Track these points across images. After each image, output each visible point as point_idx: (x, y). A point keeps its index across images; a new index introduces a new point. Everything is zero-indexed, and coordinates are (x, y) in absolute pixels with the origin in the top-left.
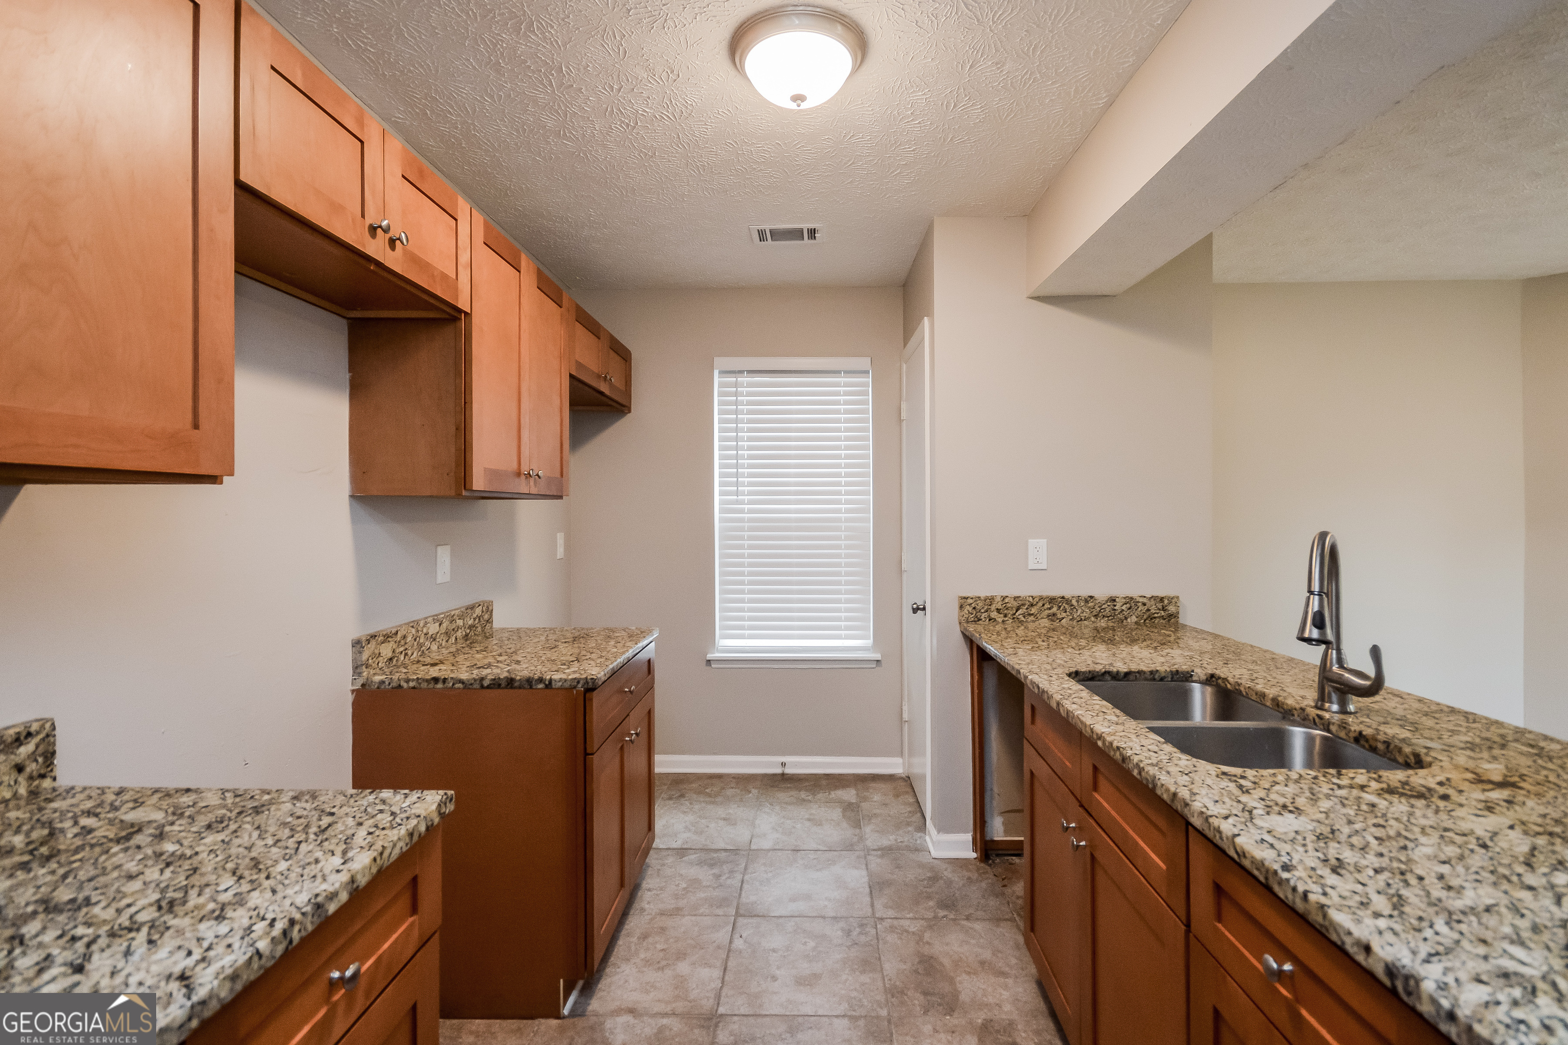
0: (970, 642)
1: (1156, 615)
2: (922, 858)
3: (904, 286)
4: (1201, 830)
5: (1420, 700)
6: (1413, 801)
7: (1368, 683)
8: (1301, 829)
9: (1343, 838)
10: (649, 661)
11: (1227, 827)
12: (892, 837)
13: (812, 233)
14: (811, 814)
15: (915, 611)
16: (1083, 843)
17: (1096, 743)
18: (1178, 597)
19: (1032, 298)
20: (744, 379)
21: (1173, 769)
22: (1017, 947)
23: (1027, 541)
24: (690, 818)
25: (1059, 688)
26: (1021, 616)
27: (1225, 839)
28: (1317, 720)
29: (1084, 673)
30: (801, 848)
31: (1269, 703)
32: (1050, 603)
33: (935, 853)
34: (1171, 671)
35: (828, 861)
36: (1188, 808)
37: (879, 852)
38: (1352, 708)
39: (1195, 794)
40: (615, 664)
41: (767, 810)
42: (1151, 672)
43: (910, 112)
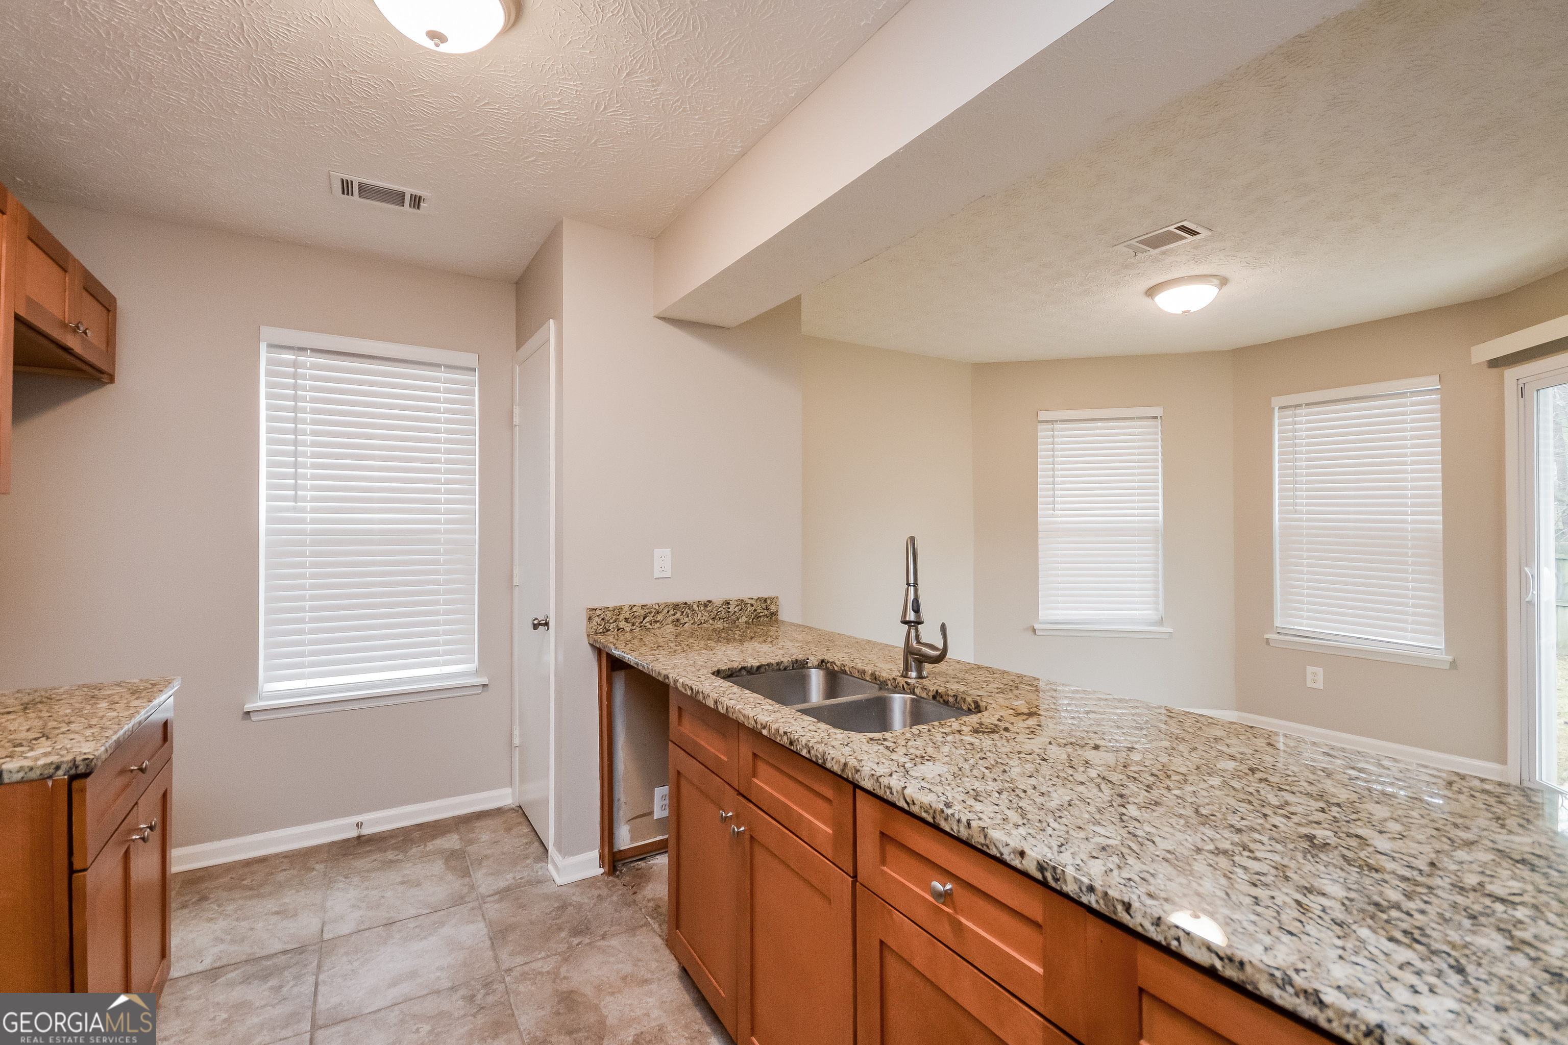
0: (599, 651)
1: (761, 614)
2: (548, 889)
3: (517, 283)
4: (872, 790)
5: (958, 662)
6: (991, 735)
7: (938, 653)
8: (941, 772)
9: (968, 773)
10: (165, 724)
11: (895, 782)
12: (509, 876)
13: (417, 201)
14: (404, 876)
15: (535, 627)
16: (742, 829)
17: (761, 733)
18: (777, 598)
19: (659, 318)
20: (309, 359)
21: (834, 743)
22: (656, 949)
23: (653, 551)
24: (221, 924)
25: (712, 687)
26: (648, 624)
27: (895, 793)
28: (905, 686)
29: (724, 671)
30: (396, 919)
31: (868, 678)
32: (674, 609)
33: (560, 881)
34: (792, 661)
35: (435, 924)
36: (859, 773)
37: (497, 897)
38: (925, 673)
39: (861, 761)
40: (121, 733)
41: (341, 885)
42: (778, 664)
43: (557, 99)
